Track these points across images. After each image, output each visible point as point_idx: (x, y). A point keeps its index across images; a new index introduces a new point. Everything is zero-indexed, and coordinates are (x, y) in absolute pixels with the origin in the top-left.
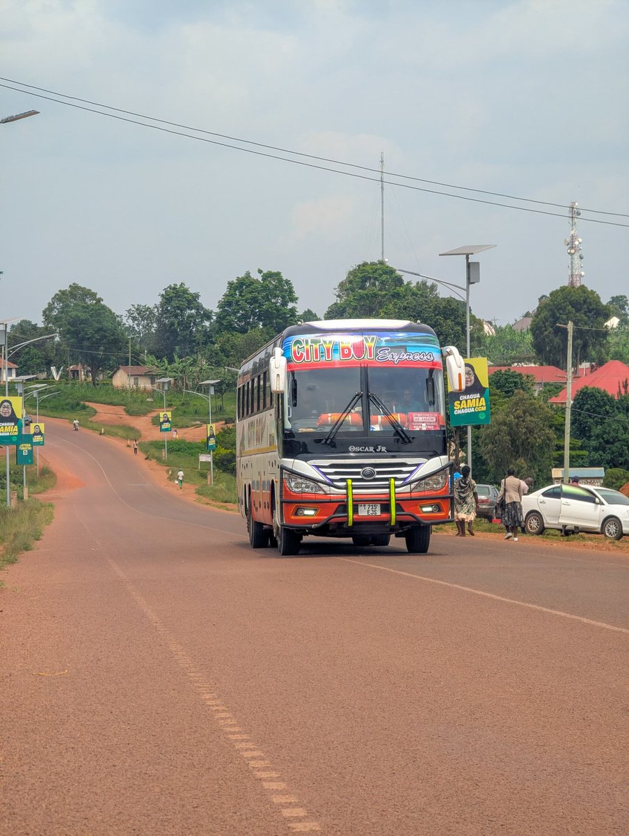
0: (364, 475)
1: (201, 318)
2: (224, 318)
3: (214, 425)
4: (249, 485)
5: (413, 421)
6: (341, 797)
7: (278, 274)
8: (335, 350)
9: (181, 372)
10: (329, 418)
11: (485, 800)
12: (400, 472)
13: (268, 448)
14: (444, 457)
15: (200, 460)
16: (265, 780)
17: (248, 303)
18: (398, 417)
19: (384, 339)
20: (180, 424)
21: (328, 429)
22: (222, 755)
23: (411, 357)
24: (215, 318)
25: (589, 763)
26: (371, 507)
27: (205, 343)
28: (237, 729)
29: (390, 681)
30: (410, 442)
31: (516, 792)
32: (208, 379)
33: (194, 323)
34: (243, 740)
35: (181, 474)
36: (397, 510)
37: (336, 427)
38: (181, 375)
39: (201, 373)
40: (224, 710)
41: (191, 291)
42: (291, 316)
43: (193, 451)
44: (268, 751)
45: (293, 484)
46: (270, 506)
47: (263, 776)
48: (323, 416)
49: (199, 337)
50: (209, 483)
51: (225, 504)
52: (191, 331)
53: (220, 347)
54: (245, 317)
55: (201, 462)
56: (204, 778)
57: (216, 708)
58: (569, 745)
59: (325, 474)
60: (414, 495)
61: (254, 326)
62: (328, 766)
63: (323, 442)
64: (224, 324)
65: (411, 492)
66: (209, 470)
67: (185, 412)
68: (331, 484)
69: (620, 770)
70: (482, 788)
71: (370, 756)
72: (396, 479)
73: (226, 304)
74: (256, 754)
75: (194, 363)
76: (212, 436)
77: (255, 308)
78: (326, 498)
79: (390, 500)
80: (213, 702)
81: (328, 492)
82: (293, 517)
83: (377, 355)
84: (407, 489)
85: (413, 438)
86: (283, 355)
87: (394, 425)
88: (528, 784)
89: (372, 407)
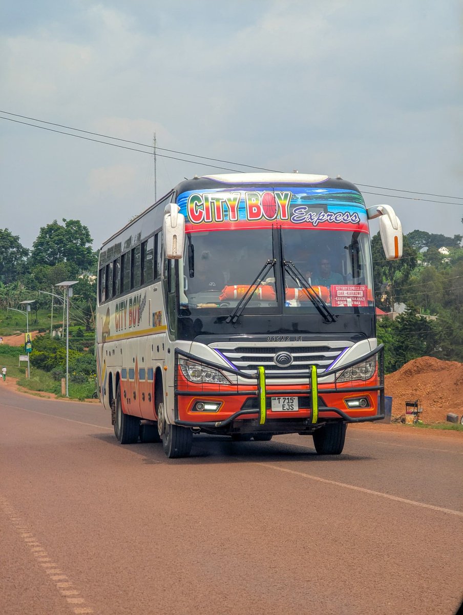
0: (279, 362)
1: (21, 254)
2: (38, 255)
3: (30, 334)
4: (118, 374)
5: (336, 296)
6: (125, 608)
7: (78, 222)
8: (241, 208)
9: (6, 294)
10: (235, 291)
11: (231, 608)
12: (322, 358)
13: (151, 330)
14: (373, 340)
15: (20, 360)
16: (69, 597)
17: (56, 244)
18: (319, 290)
19: (299, 196)
20: (5, 333)
21: (233, 305)
22: (36, 579)
23: (333, 218)
24: (31, 254)
25: (308, 580)
26: (287, 401)
27: (24, 273)
28: (47, 559)
29: (162, 522)
30: (334, 321)
31: (254, 602)
32: (26, 300)
33: (15, 258)
34: (52, 568)
35: (4, 370)
36: (319, 405)
37: (244, 302)
38: (6, 297)
39: (20, 295)
40: (37, 545)
41: (13, 234)
42: (88, 253)
43: (14, 353)
44: (71, 575)
45: (190, 372)
46: (153, 399)
47: (67, 594)
48: (228, 289)
49: (19, 269)
50: (26, 376)
51: (39, 392)
52: (13, 264)
53: (35, 276)
54: (53, 254)
55: (21, 361)
56: (23, 596)
57: (32, 544)
58: (294, 567)
59: (230, 360)
60: (340, 386)
61: (60, 260)
62: (115, 585)
63: (228, 320)
64: (37, 258)
65: (335, 383)
66: (27, 367)
67: (8, 324)
68: (237, 371)
69: (330, 585)
70: (230, 600)
71: (147, 578)
72: (318, 366)
73: (39, 244)
74: (62, 577)
75: (15, 288)
76: (29, 342)
77: (61, 247)
78: (233, 390)
79: (311, 393)
80: (30, 540)
81: (235, 382)
82: (190, 413)
83: (292, 214)
84: (331, 378)
85: (337, 316)
86: (179, 212)
87: (314, 299)
88: (263, 596)
89: (288, 278)
